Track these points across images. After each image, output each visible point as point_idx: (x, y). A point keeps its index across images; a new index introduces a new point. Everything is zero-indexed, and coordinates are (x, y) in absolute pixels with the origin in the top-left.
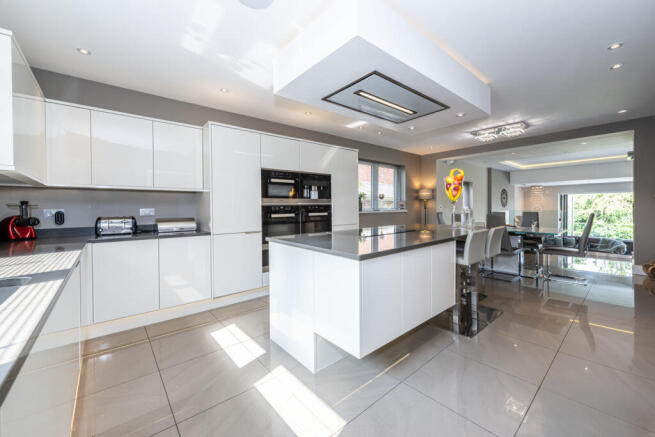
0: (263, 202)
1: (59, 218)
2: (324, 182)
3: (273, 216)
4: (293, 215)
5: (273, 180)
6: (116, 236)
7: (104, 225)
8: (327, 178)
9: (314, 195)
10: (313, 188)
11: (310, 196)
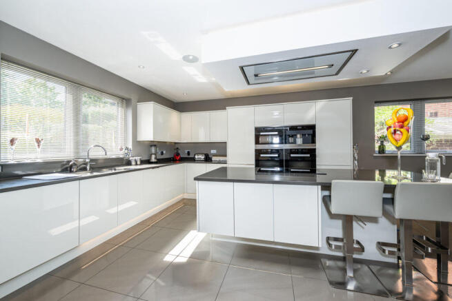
0: (256, 147)
1: (189, 153)
2: (309, 131)
3: (262, 155)
4: (276, 155)
5: (262, 134)
6: (200, 161)
7: (196, 157)
8: (313, 127)
9: (299, 140)
10: (298, 136)
11: (295, 142)
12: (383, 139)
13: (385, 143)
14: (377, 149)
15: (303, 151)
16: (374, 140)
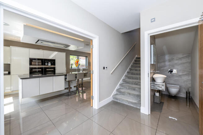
0: (30, 66)
3: (33, 70)
4: (41, 70)
5: (33, 61)
8: (54, 60)
9: (49, 64)
10: (49, 63)
11: (48, 65)
12: (72, 64)
13: (72, 66)
14: (70, 67)
15: (51, 68)
16: (70, 64)
